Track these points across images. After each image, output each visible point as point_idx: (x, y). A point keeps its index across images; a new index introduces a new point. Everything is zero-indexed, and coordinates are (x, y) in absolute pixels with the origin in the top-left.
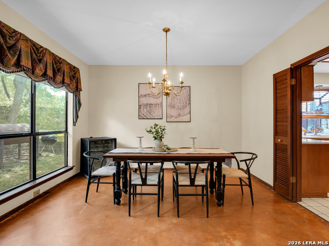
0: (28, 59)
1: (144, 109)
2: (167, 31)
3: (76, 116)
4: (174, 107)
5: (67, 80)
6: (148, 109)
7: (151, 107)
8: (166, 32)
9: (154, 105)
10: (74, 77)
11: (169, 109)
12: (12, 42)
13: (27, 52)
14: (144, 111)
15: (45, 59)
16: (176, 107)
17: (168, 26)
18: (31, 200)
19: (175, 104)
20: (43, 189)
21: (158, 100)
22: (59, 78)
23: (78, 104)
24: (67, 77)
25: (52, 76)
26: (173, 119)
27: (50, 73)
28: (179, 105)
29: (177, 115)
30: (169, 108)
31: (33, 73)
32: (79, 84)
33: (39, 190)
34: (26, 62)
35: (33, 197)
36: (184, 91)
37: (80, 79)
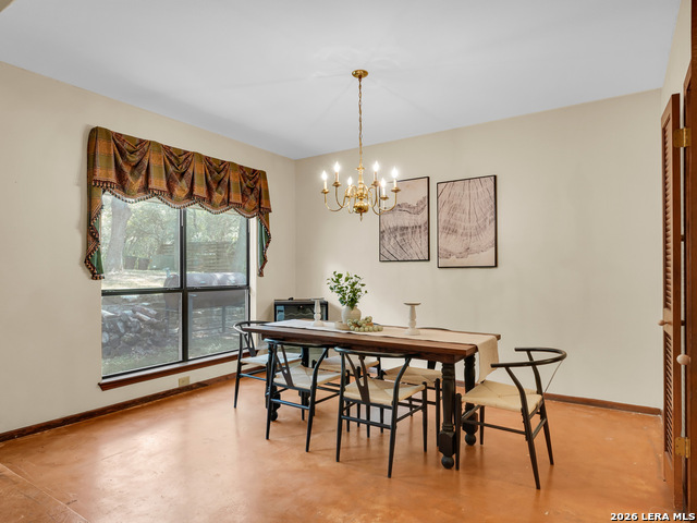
0: (161, 178)
1: (390, 239)
2: (360, 75)
3: (263, 260)
4: (455, 232)
5: (236, 197)
6: (398, 238)
7: (403, 234)
8: (360, 77)
9: (410, 230)
10: (252, 190)
11: (442, 236)
12: (135, 159)
13: (160, 167)
14: (390, 244)
15: (190, 171)
16: (460, 231)
17: (360, 67)
18: (173, 390)
19: (458, 223)
20: (195, 376)
21: (419, 217)
22: (218, 197)
23: (265, 237)
24: (236, 192)
25: (204, 195)
26: (453, 261)
27: (200, 190)
28: (467, 225)
29: (462, 250)
30: (444, 235)
31: (171, 196)
32: (263, 201)
33: (188, 378)
34: (158, 182)
35: (177, 386)
36: (480, 189)
37: (267, 191)
